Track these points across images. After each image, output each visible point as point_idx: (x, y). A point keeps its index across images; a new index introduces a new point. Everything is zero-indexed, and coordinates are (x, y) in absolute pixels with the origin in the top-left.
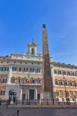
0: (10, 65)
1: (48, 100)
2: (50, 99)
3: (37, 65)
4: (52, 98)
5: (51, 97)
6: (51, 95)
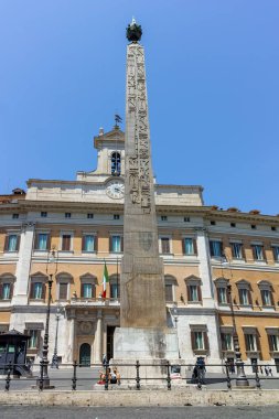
1: (138, 366)
2: (149, 359)
4: (161, 354)
5: (152, 353)
6: (153, 343)
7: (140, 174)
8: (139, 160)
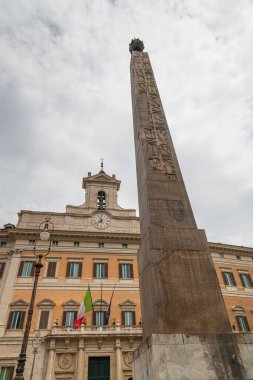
0: (11, 253)
3: (117, 248)
7: (159, 143)
8: (155, 130)
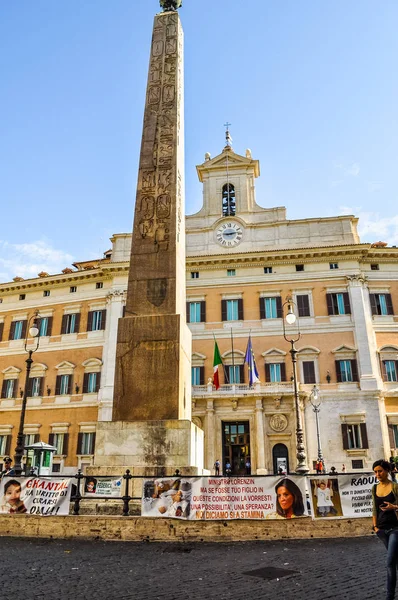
0: (110, 296)
3: (256, 275)
4: (161, 459)
5: (148, 459)
